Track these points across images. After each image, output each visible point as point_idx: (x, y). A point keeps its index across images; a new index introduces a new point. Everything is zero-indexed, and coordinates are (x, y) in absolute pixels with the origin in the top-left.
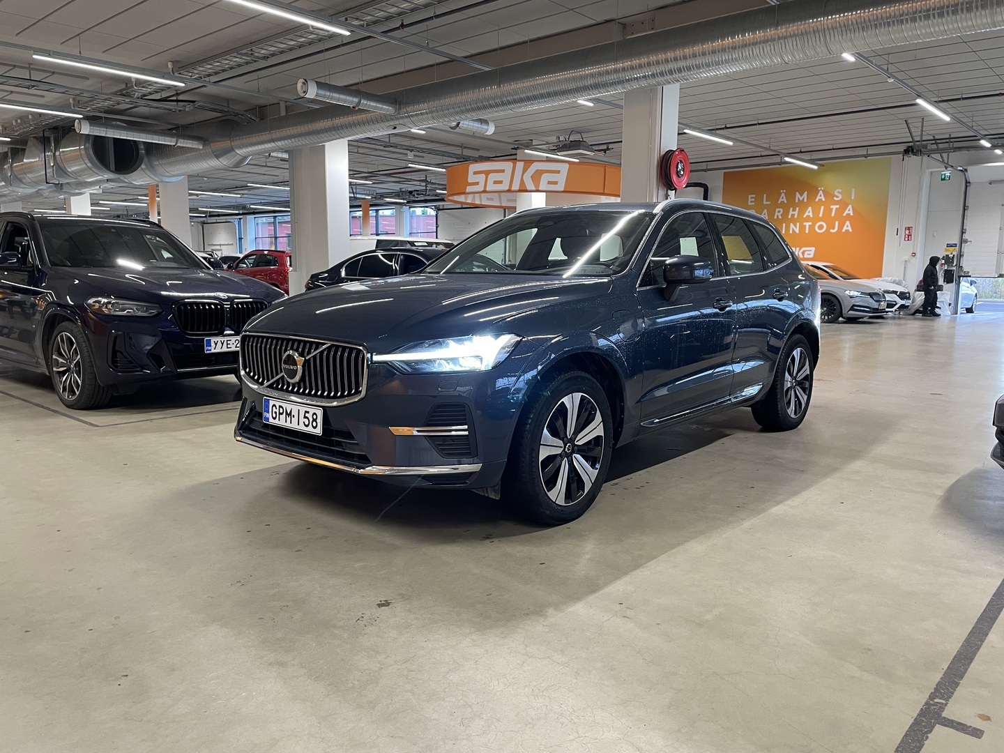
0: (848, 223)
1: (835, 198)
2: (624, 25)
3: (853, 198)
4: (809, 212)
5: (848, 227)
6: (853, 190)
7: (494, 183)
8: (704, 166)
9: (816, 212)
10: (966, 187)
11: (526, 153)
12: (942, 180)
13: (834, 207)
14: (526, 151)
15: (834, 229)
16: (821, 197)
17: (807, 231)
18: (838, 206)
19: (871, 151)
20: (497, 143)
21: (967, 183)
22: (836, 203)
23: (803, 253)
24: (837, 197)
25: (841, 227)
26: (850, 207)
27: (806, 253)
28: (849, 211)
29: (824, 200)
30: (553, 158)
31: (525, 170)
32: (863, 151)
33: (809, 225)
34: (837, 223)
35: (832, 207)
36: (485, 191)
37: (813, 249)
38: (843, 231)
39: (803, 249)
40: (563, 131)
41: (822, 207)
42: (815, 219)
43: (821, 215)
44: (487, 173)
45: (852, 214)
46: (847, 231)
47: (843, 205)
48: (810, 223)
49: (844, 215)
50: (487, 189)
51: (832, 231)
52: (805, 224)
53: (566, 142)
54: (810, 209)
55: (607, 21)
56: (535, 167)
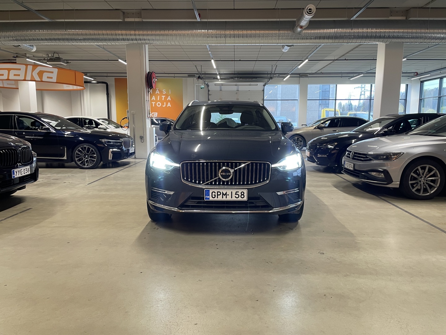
0: (169, 103)
1: (163, 93)
2: (124, 13)
3: (170, 93)
4: (154, 98)
5: (169, 105)
6: (170, 90)
7: (14, 76)
8: (106, 75)
9: (156, 98)
10: (208, 92)
11: (27, 61)
12: (201, 88)
13: (163, 97)
14: (27, 59)
15: (164, 105)
16: (157, 92)
17: (154, 106)
18: (165, 96)
19: (176, 75)
20: (7, 53)
21: (209, 91)
22: (164, 95)
23: (153, 115)
24: (164, 92)
25: (167, 104)
26: (169, 97)
27: (154, 115)
28: (169, 98)
29: (159, 93)
30: (41, 64)
31: (33, 70)
32: (173, 75)
33: (154, 103)
34: (165, 103)
35: (162, 96)
36: (8, 79)
37: (157, 113)
38: (168, 106)
39: (153, 113)
40: (50, 52)
41: (159, 96)
42: (156, 101)
43: (158, 100)
44: (9, 70)
45: (170, 100)
46: (169, 106)
47: (167, 96)
48: (155, 103)
49: (168, 100)
50: (10, 78)
51: (163, 106)
52: (152, 103)
53: (53, 58)
54: (154, 96)
55: (116, 9)
56: (38, 69)
